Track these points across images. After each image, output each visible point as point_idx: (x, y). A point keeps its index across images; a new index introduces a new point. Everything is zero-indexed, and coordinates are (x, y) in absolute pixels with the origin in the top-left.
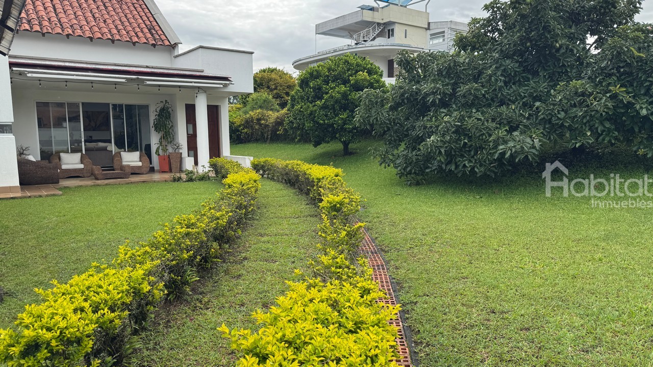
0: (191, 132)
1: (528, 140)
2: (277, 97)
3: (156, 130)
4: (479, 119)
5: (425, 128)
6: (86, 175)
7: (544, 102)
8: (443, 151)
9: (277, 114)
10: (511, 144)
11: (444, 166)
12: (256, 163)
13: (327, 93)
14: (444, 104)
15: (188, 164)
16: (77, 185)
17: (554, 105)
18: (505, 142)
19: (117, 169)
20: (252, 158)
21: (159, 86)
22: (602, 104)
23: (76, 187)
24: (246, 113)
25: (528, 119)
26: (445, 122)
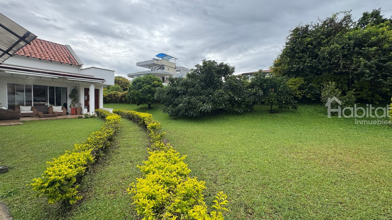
0: (86, 99)
1: (208, 106)
2: (122, 87)
3: (70, 97)
4: (194, 99)
5: (178, 101)
6: (34, 116)
7: (212, 95)
8: (184, 109)
9: (122, 93)
10: (204, 107)
11: (184, 113)
12: (115, 111)
13: (143, 87)
14: (184, 94)
15: (85, 111)
16: (30, 120)
17: (215, 96)
18: (202, 107)
19: (51, 113)
20: (113, 109)
21: (74, 81)
22: (226, 97)
23: (29, 121)
24: (109, 92)
25: (208, 100)
26: (185, 100)
